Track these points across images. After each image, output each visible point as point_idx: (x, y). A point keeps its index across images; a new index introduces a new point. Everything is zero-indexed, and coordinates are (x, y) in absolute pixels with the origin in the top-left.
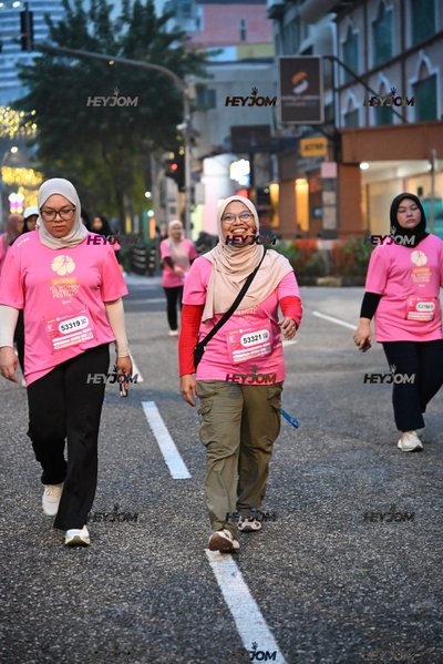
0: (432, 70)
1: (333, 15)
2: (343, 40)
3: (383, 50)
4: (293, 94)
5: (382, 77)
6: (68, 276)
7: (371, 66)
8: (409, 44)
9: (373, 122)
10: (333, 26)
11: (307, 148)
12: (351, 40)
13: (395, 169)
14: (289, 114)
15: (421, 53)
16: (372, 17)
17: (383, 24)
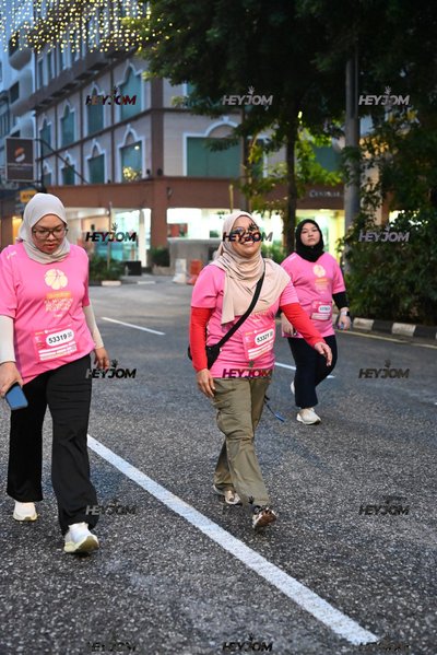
0: (101, 152)
1: (34, 112)
2: (40, 128)
3: (67, 136)
4: (15, 162)
5: (67, 154)
6: (61, 290)
7: (59, 146)
8: (86, 134)
9: (61, 183)
10: (34, 119)
11: (24, 197)
12: (46, 129)
13: (76, 213)
14: (12, 174)
15: (94, 140)
16: (61, 115)
17: (67, 121)
